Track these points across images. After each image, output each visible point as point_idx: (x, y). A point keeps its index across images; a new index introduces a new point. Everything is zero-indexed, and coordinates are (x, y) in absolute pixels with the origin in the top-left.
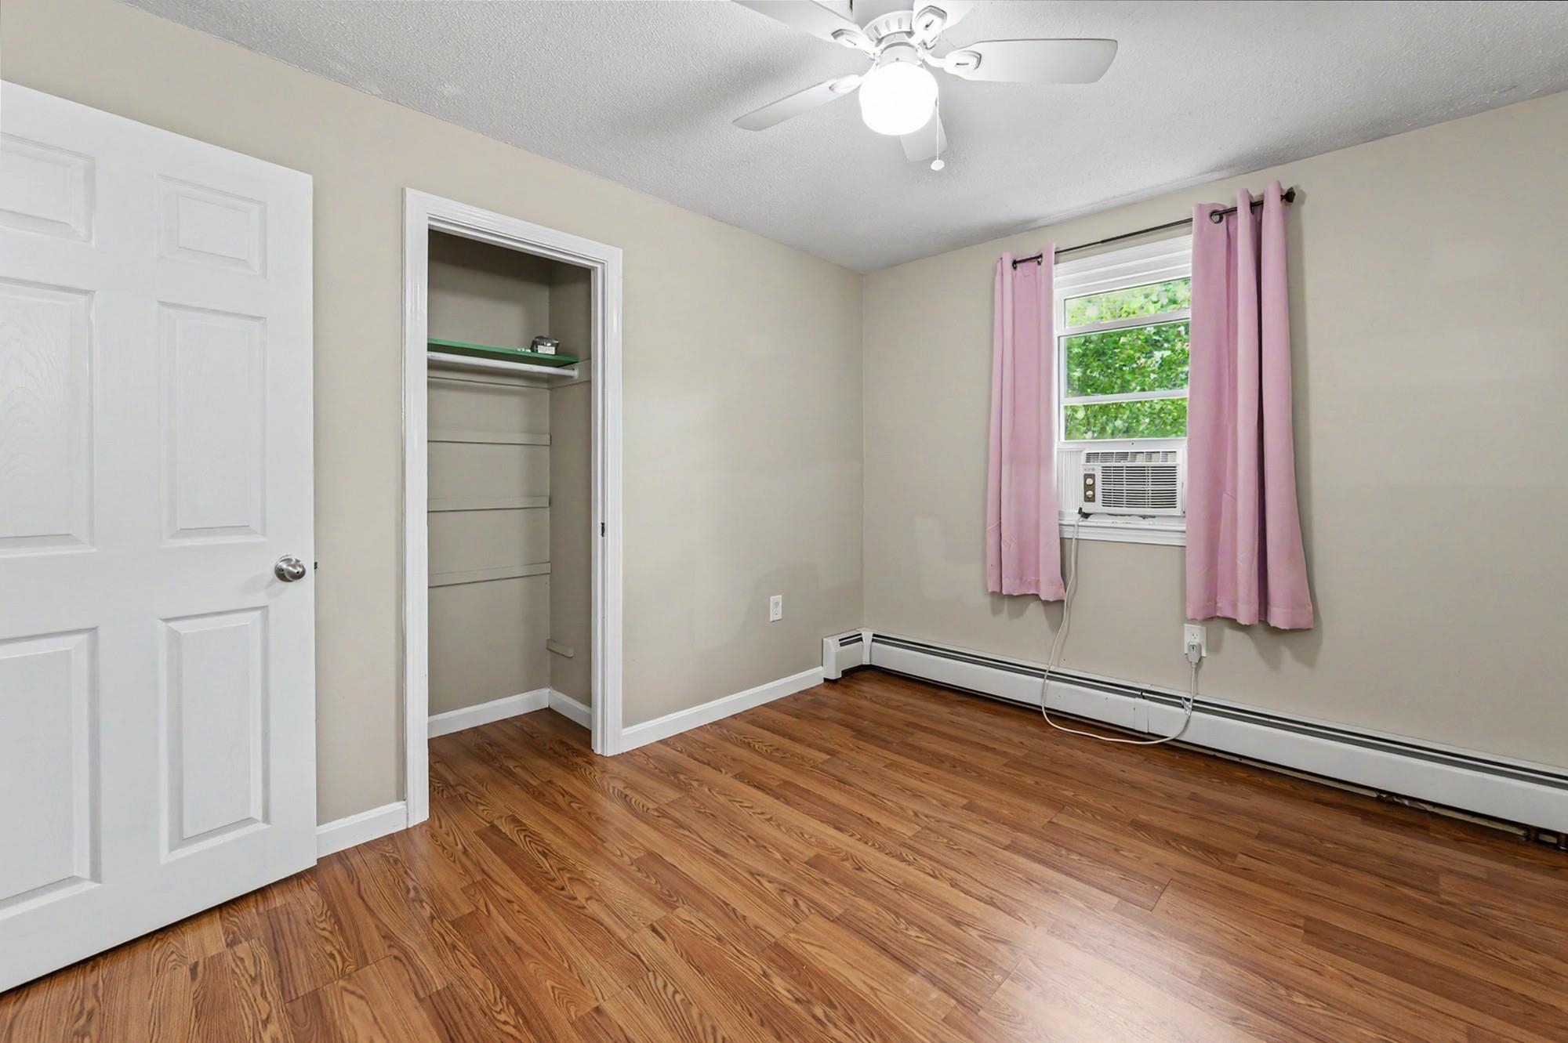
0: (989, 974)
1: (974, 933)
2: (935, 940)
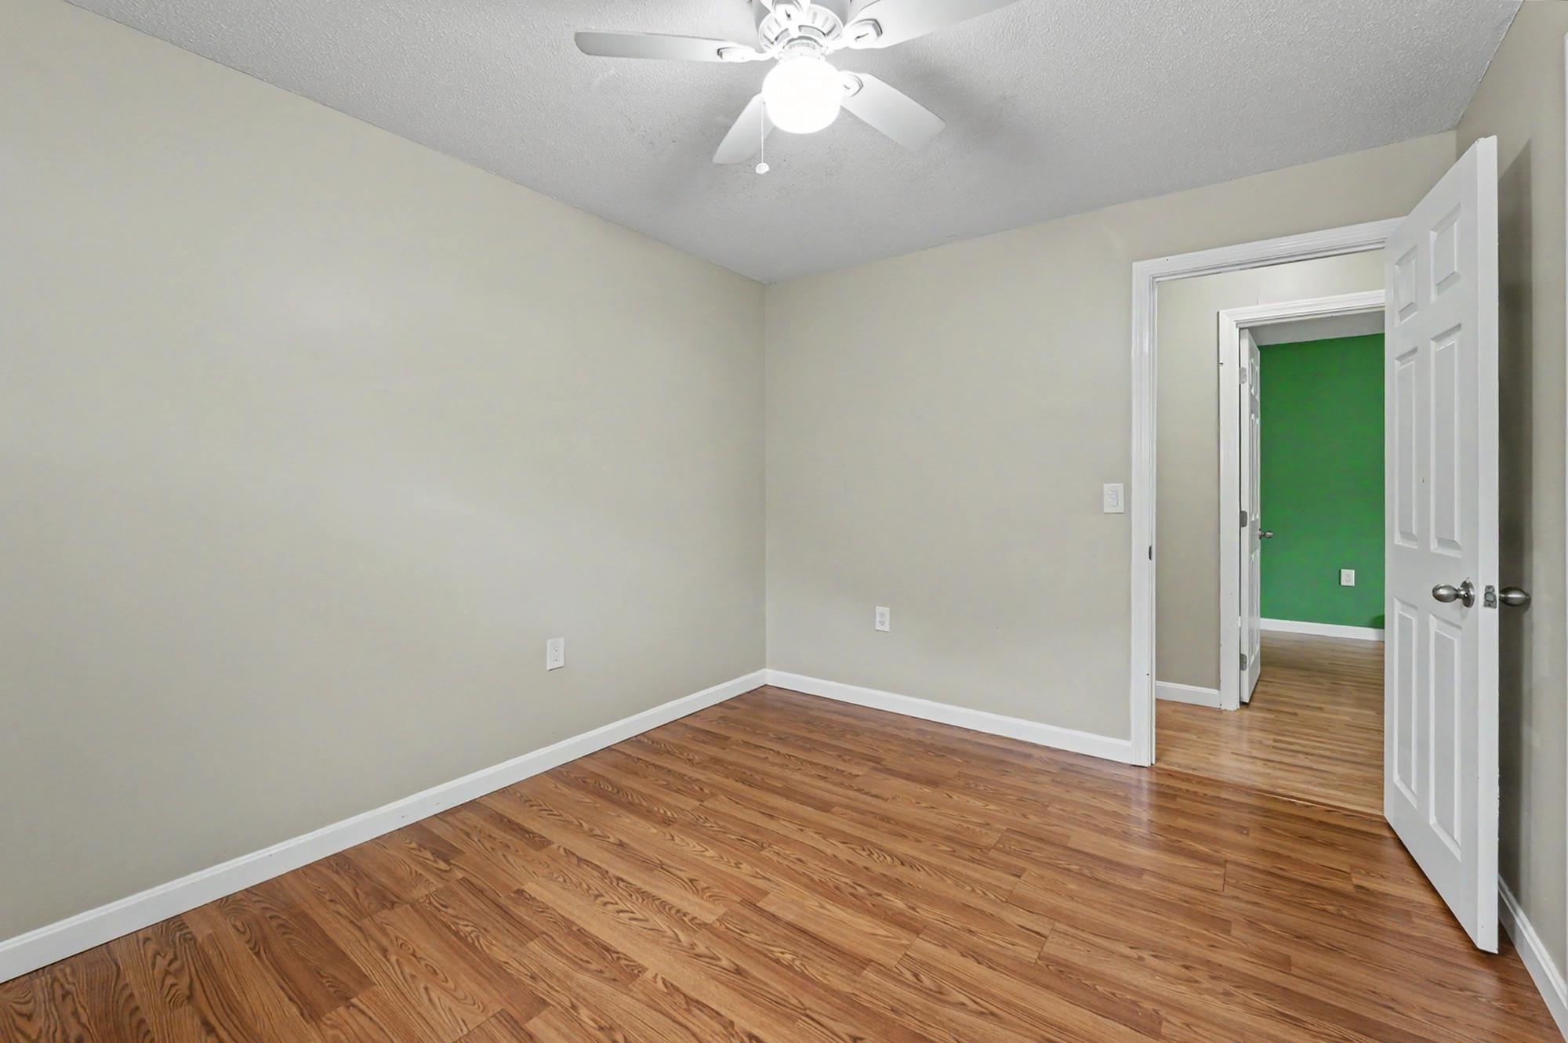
0: (723, 926)
1: (724, 963)
2: (766, 952)
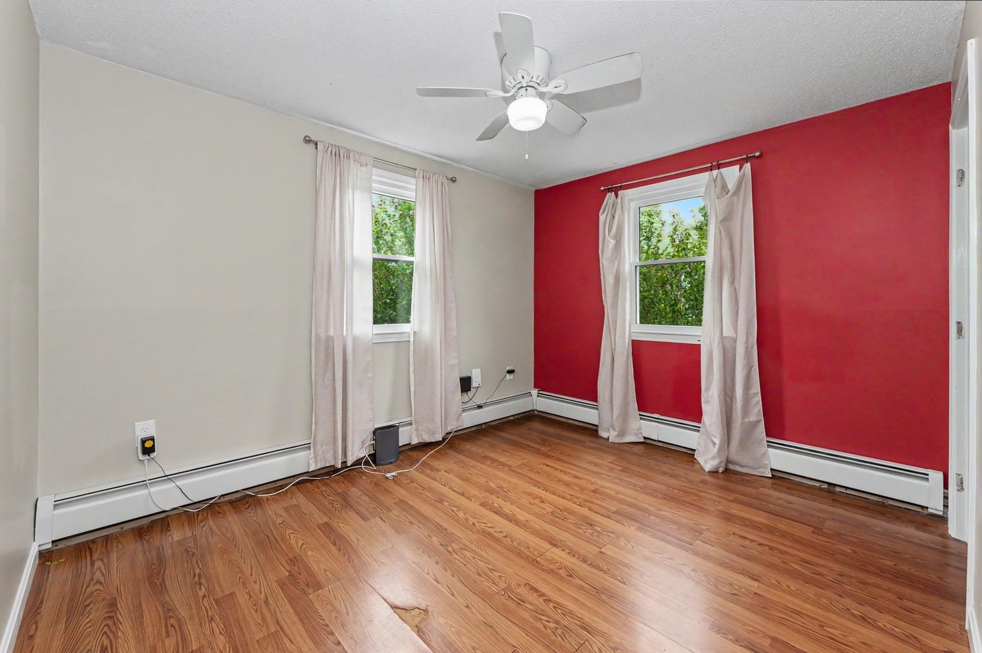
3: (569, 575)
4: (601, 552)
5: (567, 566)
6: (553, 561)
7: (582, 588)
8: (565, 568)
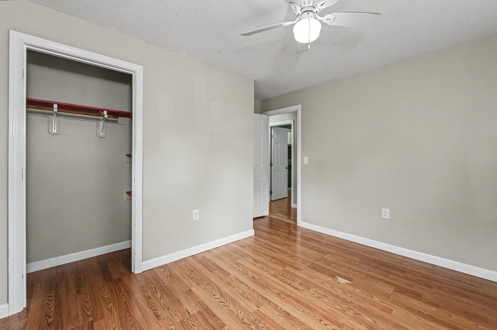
3: (279, 295)
4: (259, 307)
5: (280, 299)
6: (288, 302)
7: (274, 289)
8: (281, 298)
